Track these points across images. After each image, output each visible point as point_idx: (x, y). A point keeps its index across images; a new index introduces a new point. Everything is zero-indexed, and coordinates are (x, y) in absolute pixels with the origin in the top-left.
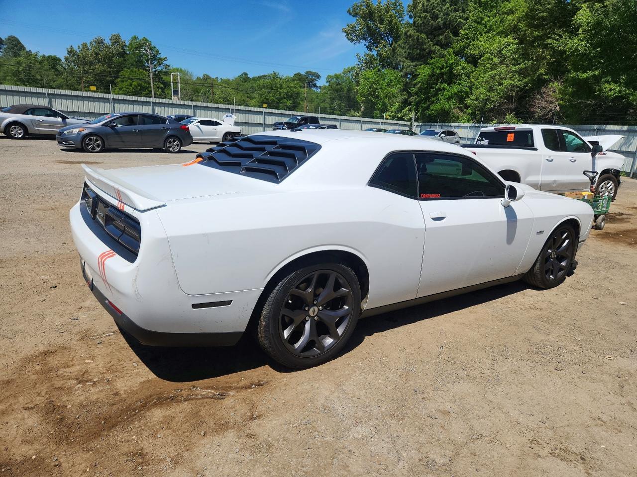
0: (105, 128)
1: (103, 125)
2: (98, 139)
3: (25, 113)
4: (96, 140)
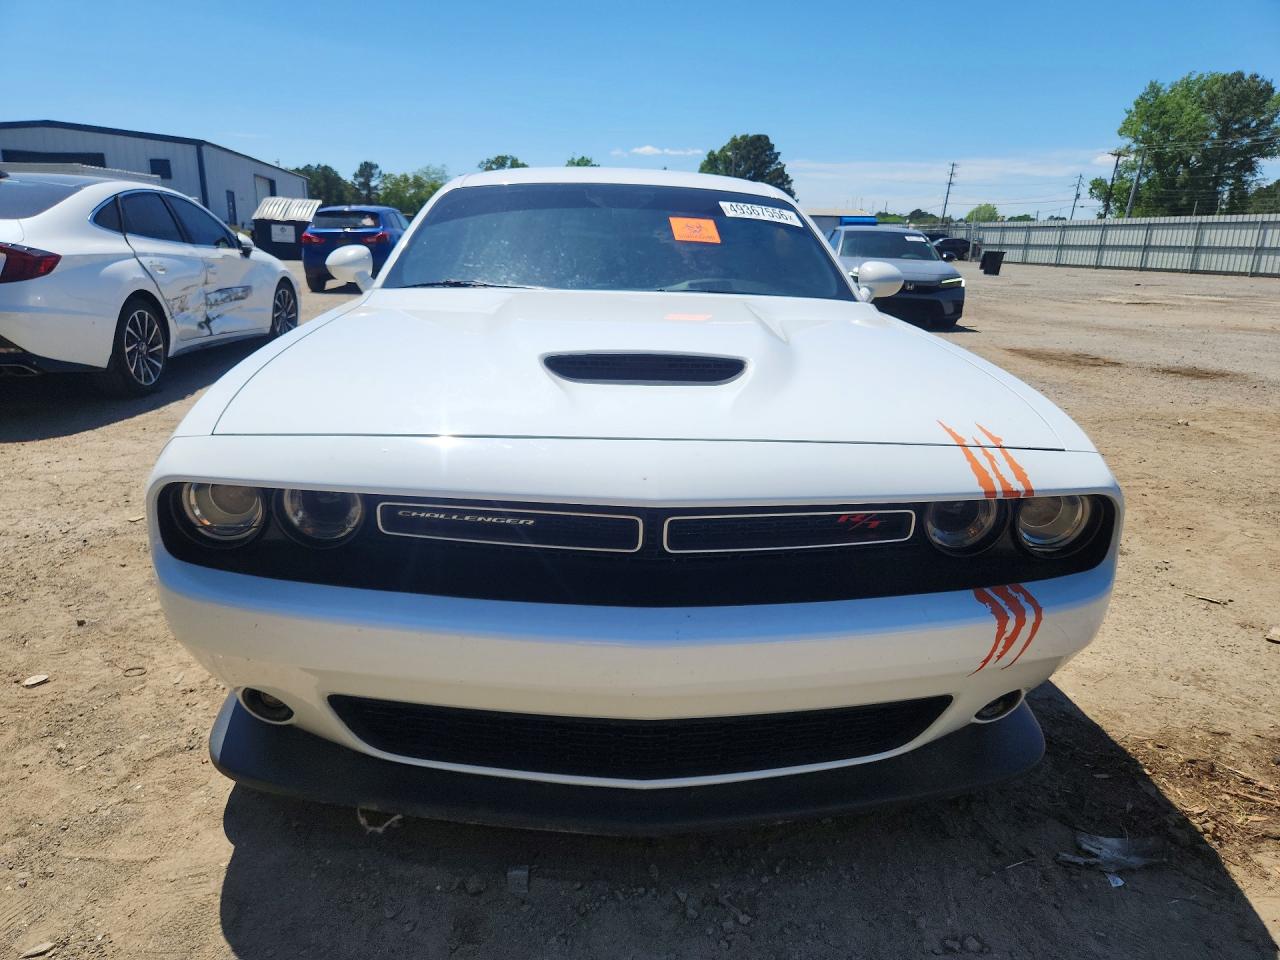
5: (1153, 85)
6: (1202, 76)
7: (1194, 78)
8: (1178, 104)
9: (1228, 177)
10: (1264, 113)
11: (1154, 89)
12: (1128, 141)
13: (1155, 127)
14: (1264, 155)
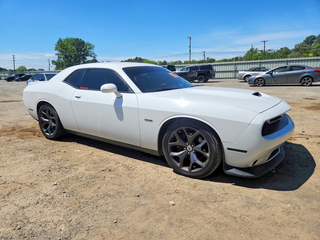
0: (267, 74)
1: (267, 73)
2: (262, 80)
3: (253, 71)
4: (261, 81)
5: (60, 39)
6: (70, 38)
7: (68, 38)
8: (67, 44)
9: (82, 60)
10: (84, 47)
11: (60, 40)
12: (58, 52)
13: (64, 49)
14: (87, 56)
